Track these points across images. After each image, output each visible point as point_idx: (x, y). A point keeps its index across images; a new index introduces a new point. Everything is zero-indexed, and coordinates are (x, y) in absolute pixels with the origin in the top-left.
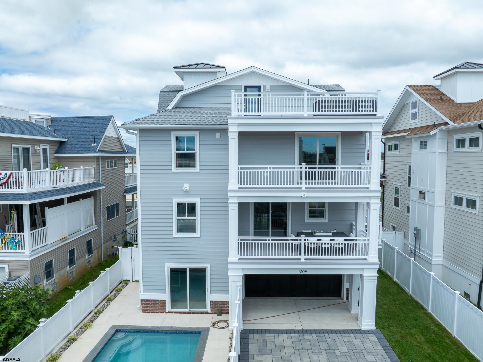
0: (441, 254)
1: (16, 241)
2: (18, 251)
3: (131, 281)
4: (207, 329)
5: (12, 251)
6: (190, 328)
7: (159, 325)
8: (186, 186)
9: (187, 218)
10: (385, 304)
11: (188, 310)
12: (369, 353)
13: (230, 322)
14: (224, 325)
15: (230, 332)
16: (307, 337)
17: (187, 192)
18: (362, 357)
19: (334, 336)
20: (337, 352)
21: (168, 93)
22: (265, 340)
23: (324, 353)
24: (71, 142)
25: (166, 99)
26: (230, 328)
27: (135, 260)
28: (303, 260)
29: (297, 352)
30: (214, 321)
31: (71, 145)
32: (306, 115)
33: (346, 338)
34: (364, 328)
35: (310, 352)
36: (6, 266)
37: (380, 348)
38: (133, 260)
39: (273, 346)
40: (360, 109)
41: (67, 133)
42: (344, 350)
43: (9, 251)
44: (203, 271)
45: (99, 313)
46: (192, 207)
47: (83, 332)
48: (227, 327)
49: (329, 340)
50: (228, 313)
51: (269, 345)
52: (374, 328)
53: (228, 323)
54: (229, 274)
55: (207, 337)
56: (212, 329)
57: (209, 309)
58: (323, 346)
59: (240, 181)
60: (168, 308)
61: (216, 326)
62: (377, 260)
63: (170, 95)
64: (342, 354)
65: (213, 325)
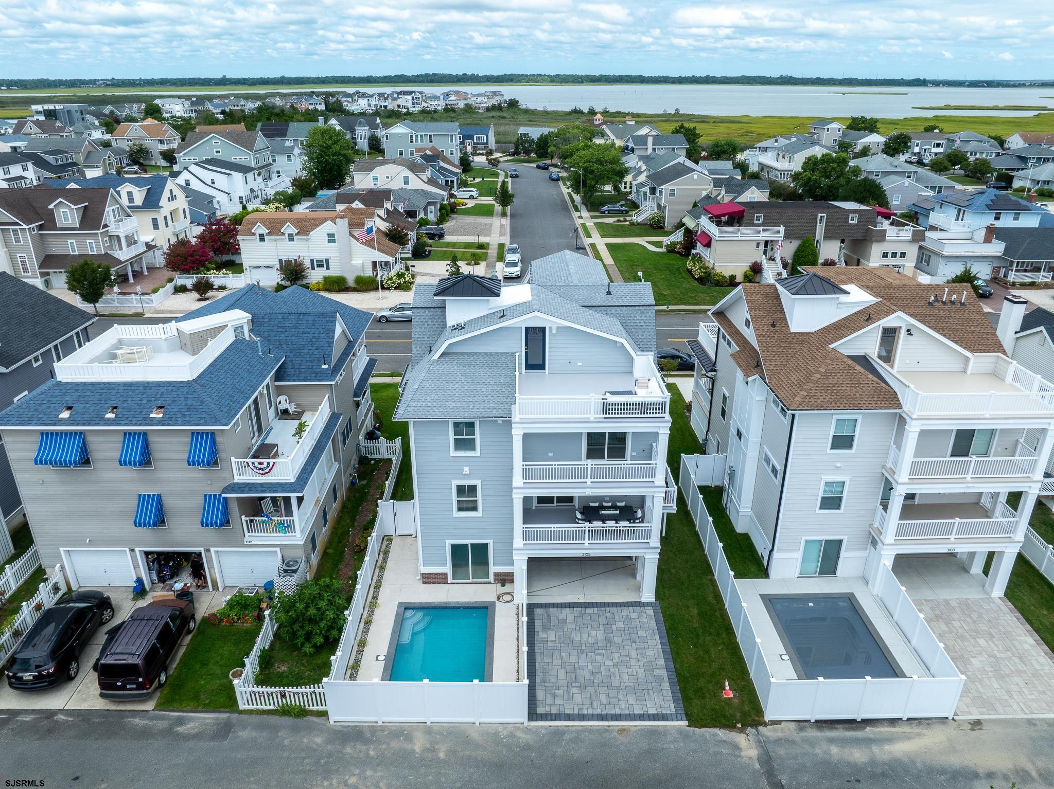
0: (750, 505)
1: (286, 525)
2: (288, 534)
3: (394, 535)
4: (493, 604)
5: (281, 534)
6: (476, 602)
7: (445, 601)
8: (466, 470)
9: (467, 499)
10: (674, 568)
11: (471, 580)
12: (642, 628)
13: (514, 595)
14: (508, 598)
15: (515, 607)
16: (589, 611)
17: (467, 476)
18: (635, 631)
19: (614, 609)
20: (614, 627)
21: (423, 310)
22: (549, 615)
23: (602, 627)
24: (291, 361)
25: (422, 320)
26: (515, 602)
27: (397, 514)
28: (586, 544)
29: (578, 628)
30: (498, 593)
31: (293, 366)
32: (592, 418)
33: (625, 611)
34: (643, 600)
35: (589, 627)
36: (278, 550)
37: (653, 624)
38: (395, 514)
39: (557, 622)
40: (649, 411)
41: (281, 345)
42: (621, 625)
43: (278, 534)
44: (485, 547)
45: (378, 586)
46: (473, 490)
47: (373, 611)
48: (511, 601)
49: (608, 615)
50: (513, 582)
51: (553, 621)
52: (654, 600)
53: (513, 596)
54: (514, 558)
55: (494, 614)
56: (497, 603)
57: (492, 579)
58: (602, 621)
59: (525, 477)
60: (450, 579)
61: (501, 599)
62: (658, 545)
63: (427, 313)
64: (619, 630)
65: (498, 598)
